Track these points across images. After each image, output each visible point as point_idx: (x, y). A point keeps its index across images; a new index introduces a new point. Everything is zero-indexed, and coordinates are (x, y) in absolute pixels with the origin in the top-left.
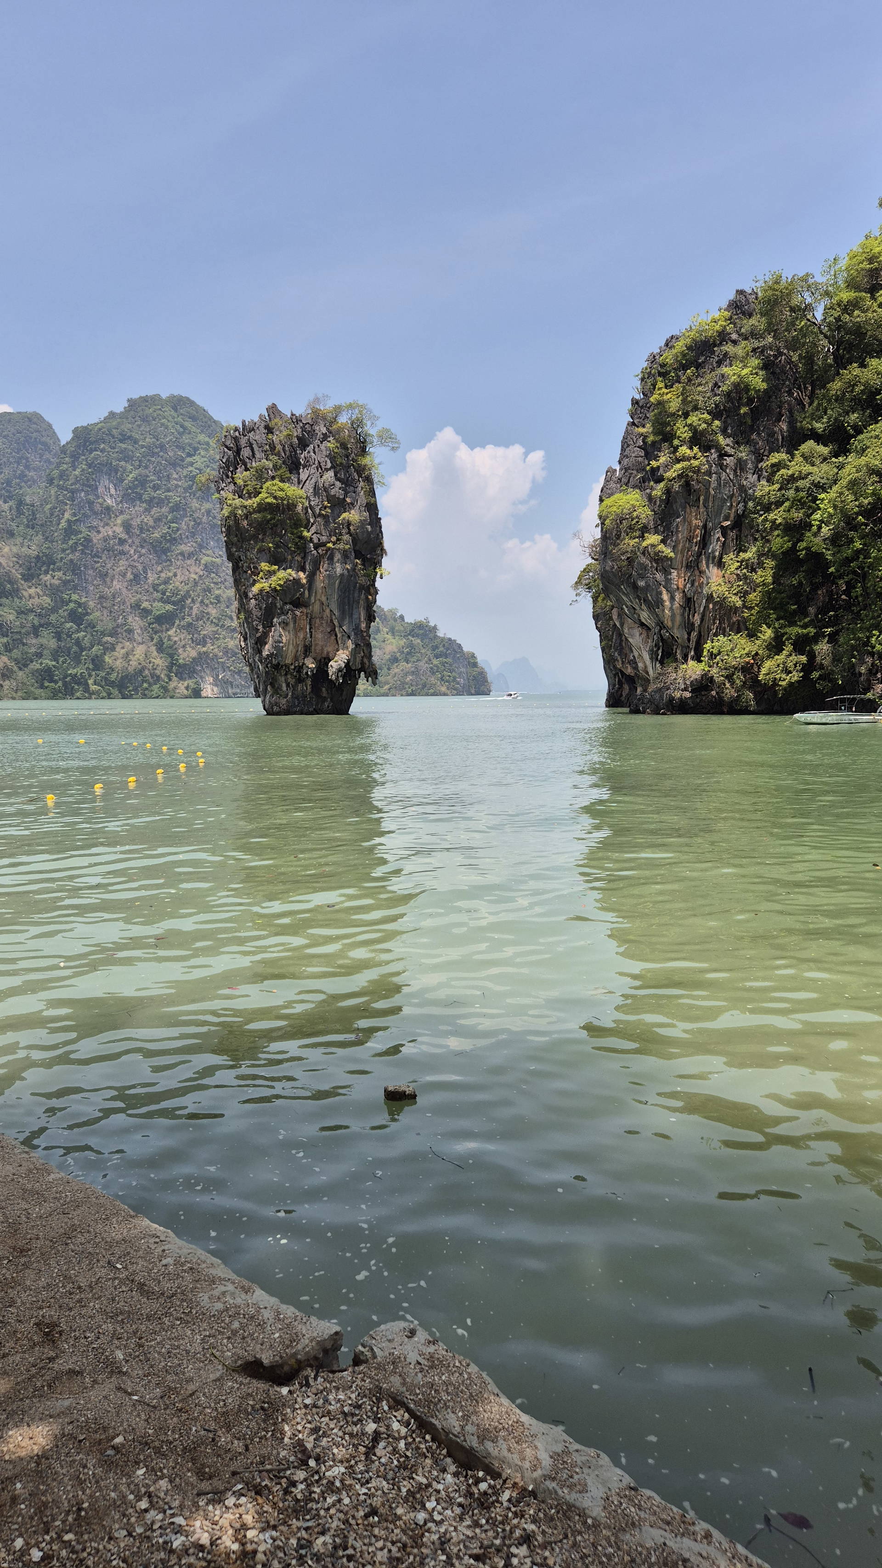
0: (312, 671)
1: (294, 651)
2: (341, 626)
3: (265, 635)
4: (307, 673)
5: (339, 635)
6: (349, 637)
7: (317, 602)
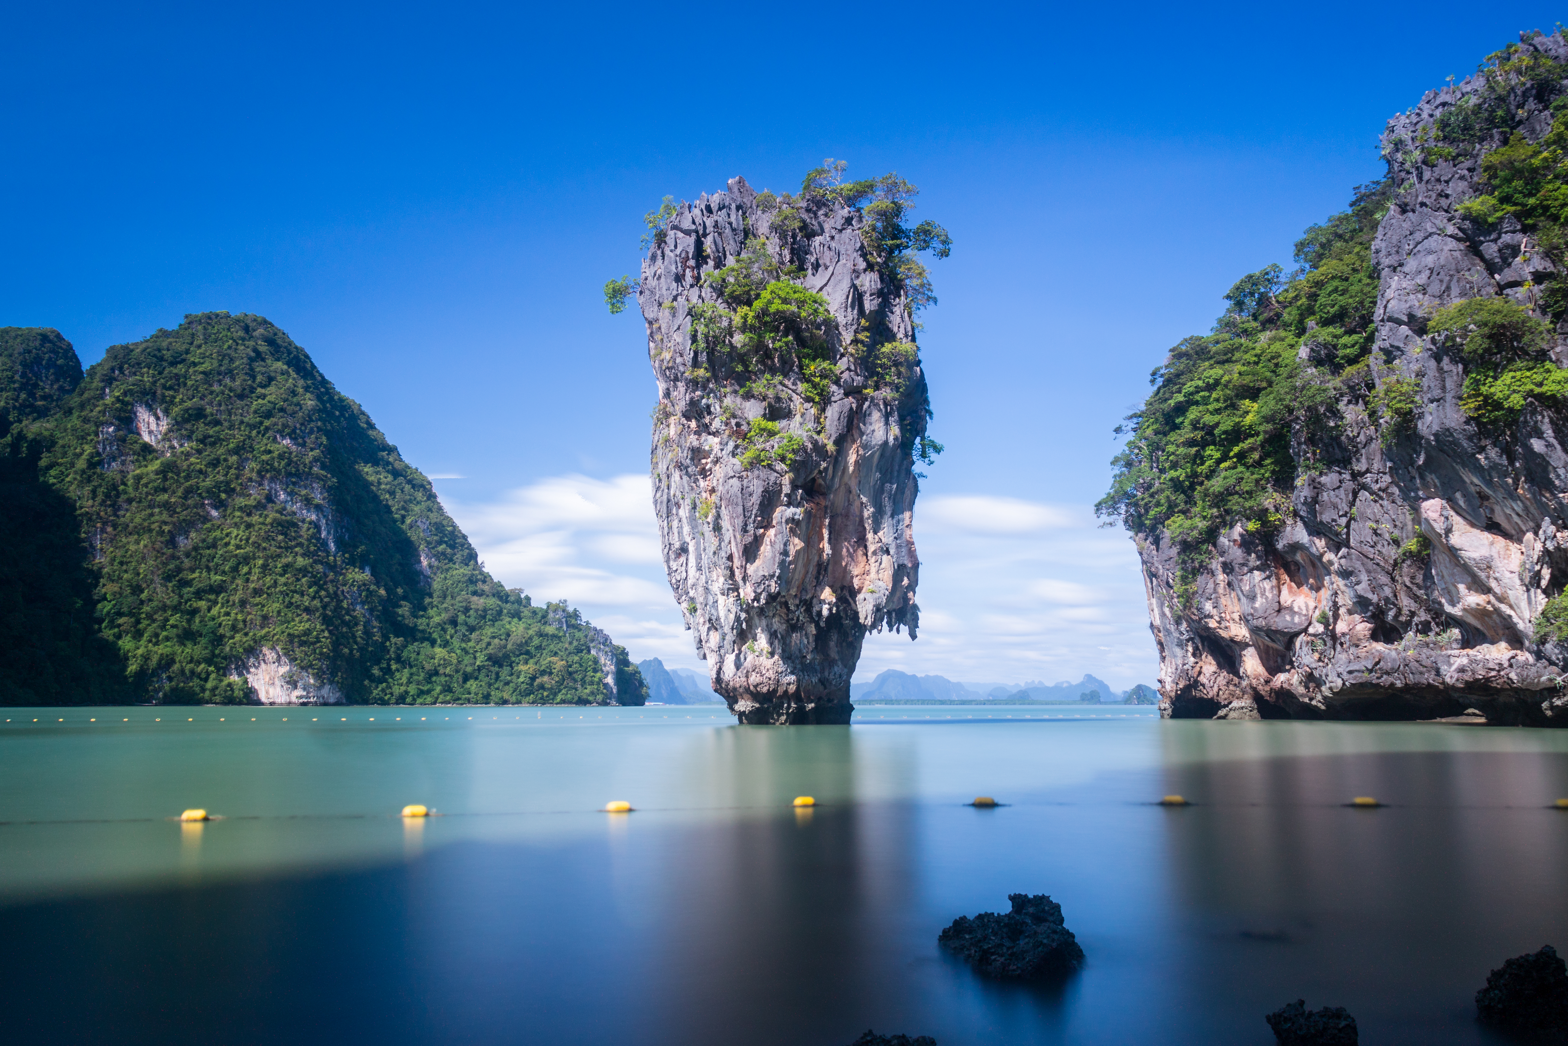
0: (830, 610)
1: (803, 572)
2: (875, 533)
3: (758, 541)
4: (819, 613)
5: (871, 548)
6: (887, 552)
7: (843, 488)
